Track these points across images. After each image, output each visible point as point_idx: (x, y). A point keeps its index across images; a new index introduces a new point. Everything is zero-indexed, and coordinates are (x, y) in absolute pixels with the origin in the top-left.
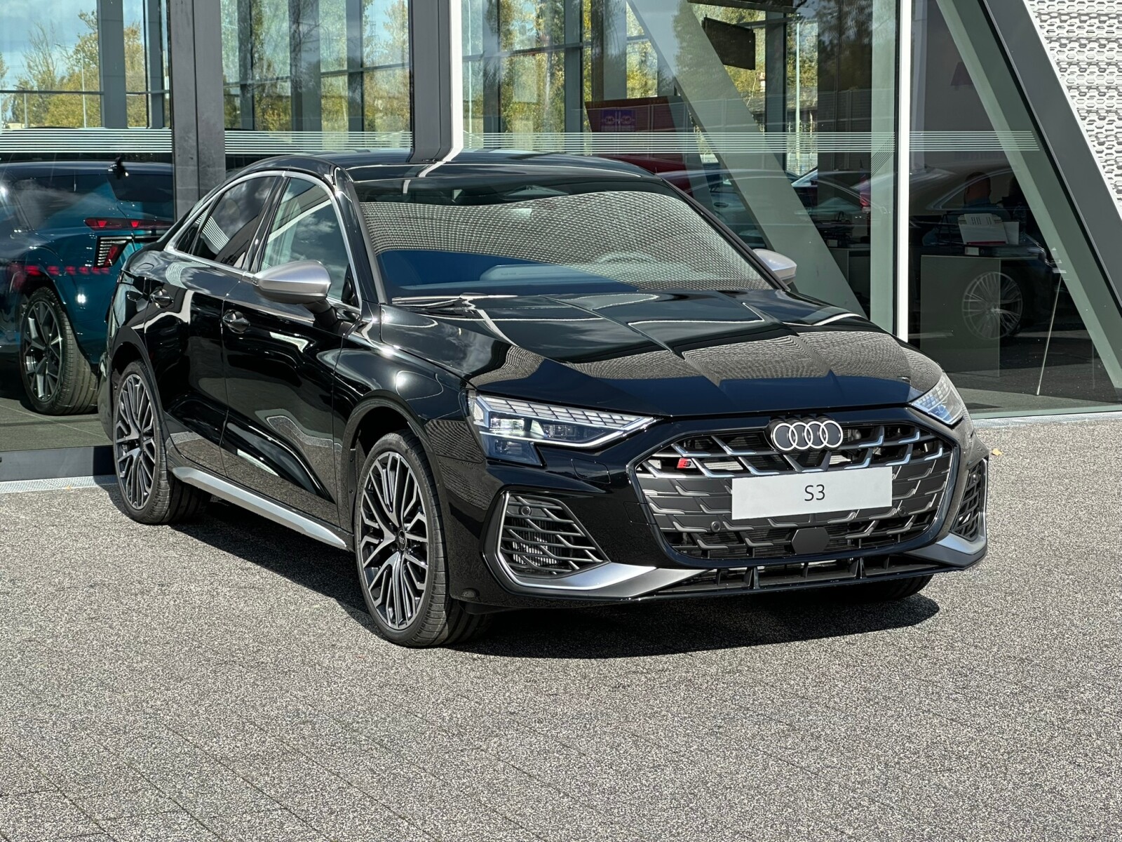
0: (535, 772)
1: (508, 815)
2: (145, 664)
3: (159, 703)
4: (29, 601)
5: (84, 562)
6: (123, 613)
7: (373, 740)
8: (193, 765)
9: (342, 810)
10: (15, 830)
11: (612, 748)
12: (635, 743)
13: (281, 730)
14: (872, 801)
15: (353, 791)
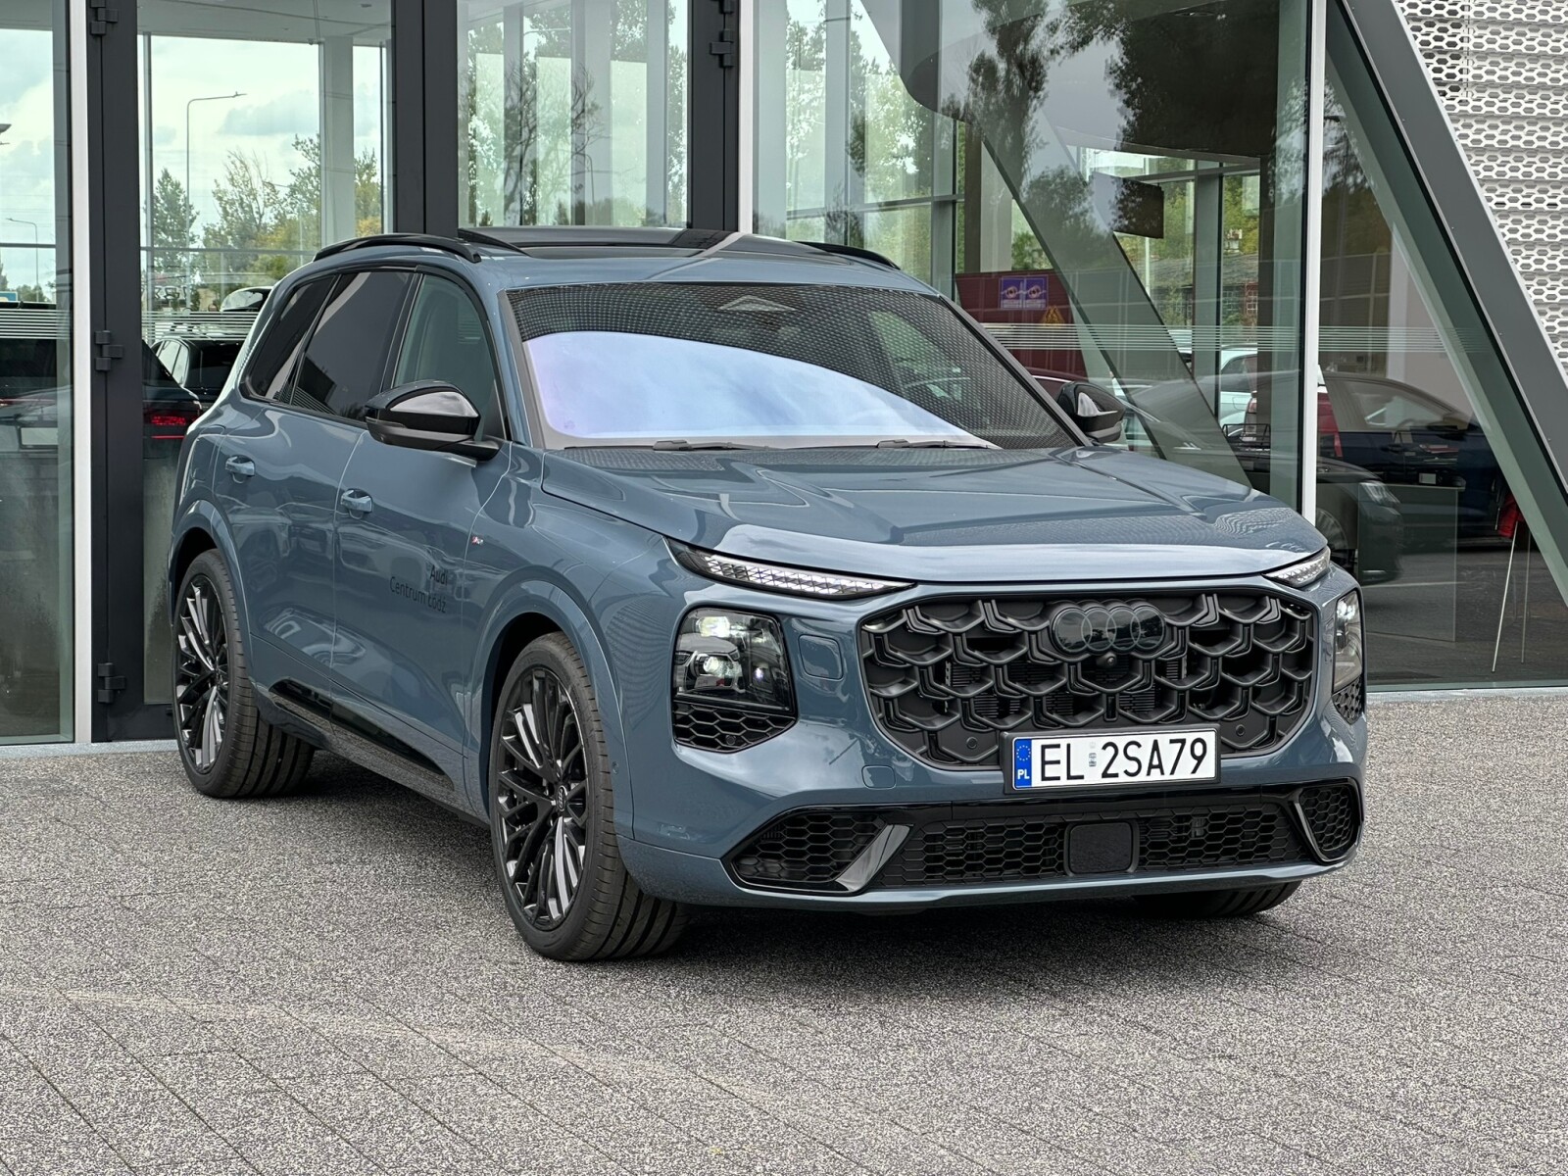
6: (315, 882)
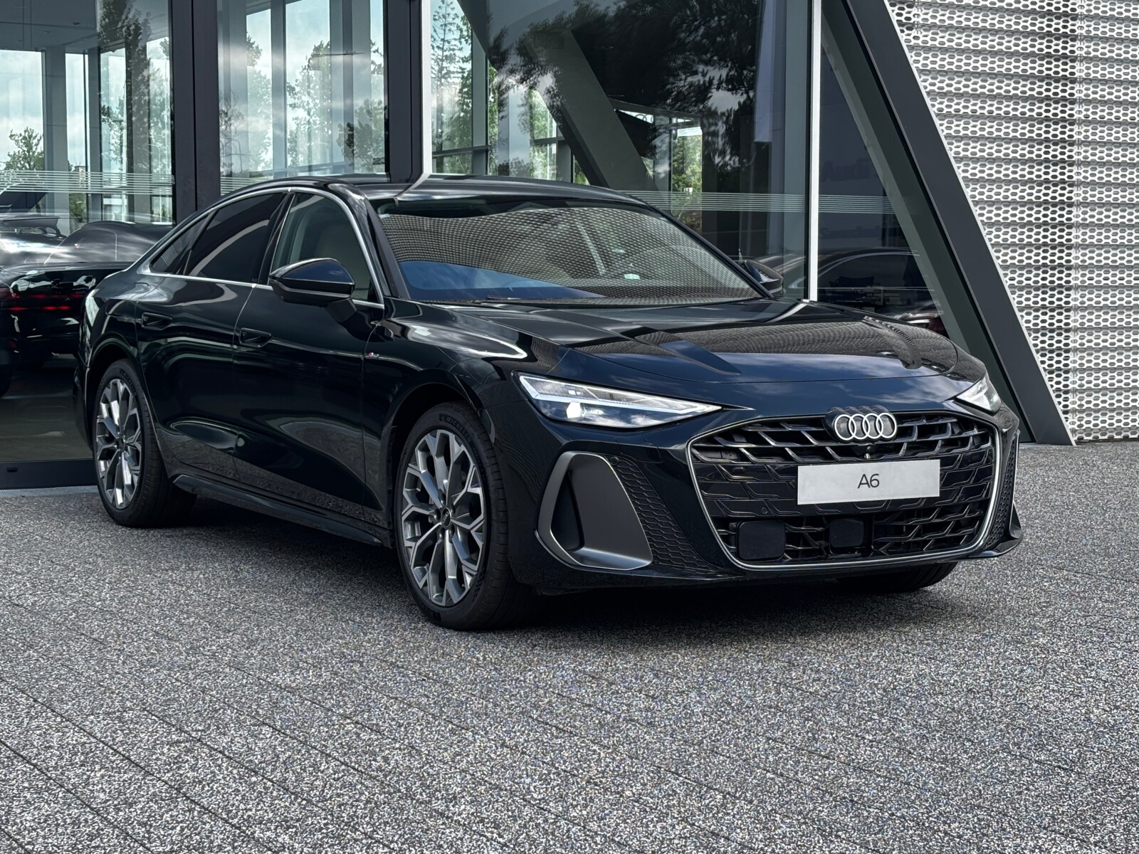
0: (574, 696)
1: (561, 726)
2: (192, 620)
3: (214, 648)
4: (70, 575)
5: (111, 547)
7: (420, 674)
8: (262, 691)
9: (409, 724)
10: (114, 740)
11: (636, 679)
12: (656, 676)
13: (333, 667)
14: (881, 715)
15: (415, 710)
